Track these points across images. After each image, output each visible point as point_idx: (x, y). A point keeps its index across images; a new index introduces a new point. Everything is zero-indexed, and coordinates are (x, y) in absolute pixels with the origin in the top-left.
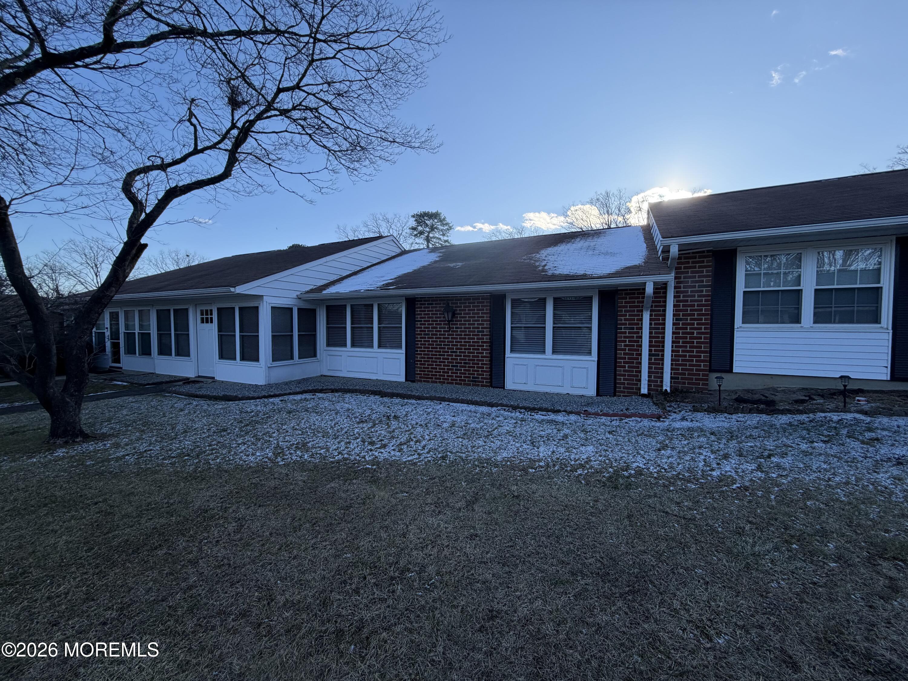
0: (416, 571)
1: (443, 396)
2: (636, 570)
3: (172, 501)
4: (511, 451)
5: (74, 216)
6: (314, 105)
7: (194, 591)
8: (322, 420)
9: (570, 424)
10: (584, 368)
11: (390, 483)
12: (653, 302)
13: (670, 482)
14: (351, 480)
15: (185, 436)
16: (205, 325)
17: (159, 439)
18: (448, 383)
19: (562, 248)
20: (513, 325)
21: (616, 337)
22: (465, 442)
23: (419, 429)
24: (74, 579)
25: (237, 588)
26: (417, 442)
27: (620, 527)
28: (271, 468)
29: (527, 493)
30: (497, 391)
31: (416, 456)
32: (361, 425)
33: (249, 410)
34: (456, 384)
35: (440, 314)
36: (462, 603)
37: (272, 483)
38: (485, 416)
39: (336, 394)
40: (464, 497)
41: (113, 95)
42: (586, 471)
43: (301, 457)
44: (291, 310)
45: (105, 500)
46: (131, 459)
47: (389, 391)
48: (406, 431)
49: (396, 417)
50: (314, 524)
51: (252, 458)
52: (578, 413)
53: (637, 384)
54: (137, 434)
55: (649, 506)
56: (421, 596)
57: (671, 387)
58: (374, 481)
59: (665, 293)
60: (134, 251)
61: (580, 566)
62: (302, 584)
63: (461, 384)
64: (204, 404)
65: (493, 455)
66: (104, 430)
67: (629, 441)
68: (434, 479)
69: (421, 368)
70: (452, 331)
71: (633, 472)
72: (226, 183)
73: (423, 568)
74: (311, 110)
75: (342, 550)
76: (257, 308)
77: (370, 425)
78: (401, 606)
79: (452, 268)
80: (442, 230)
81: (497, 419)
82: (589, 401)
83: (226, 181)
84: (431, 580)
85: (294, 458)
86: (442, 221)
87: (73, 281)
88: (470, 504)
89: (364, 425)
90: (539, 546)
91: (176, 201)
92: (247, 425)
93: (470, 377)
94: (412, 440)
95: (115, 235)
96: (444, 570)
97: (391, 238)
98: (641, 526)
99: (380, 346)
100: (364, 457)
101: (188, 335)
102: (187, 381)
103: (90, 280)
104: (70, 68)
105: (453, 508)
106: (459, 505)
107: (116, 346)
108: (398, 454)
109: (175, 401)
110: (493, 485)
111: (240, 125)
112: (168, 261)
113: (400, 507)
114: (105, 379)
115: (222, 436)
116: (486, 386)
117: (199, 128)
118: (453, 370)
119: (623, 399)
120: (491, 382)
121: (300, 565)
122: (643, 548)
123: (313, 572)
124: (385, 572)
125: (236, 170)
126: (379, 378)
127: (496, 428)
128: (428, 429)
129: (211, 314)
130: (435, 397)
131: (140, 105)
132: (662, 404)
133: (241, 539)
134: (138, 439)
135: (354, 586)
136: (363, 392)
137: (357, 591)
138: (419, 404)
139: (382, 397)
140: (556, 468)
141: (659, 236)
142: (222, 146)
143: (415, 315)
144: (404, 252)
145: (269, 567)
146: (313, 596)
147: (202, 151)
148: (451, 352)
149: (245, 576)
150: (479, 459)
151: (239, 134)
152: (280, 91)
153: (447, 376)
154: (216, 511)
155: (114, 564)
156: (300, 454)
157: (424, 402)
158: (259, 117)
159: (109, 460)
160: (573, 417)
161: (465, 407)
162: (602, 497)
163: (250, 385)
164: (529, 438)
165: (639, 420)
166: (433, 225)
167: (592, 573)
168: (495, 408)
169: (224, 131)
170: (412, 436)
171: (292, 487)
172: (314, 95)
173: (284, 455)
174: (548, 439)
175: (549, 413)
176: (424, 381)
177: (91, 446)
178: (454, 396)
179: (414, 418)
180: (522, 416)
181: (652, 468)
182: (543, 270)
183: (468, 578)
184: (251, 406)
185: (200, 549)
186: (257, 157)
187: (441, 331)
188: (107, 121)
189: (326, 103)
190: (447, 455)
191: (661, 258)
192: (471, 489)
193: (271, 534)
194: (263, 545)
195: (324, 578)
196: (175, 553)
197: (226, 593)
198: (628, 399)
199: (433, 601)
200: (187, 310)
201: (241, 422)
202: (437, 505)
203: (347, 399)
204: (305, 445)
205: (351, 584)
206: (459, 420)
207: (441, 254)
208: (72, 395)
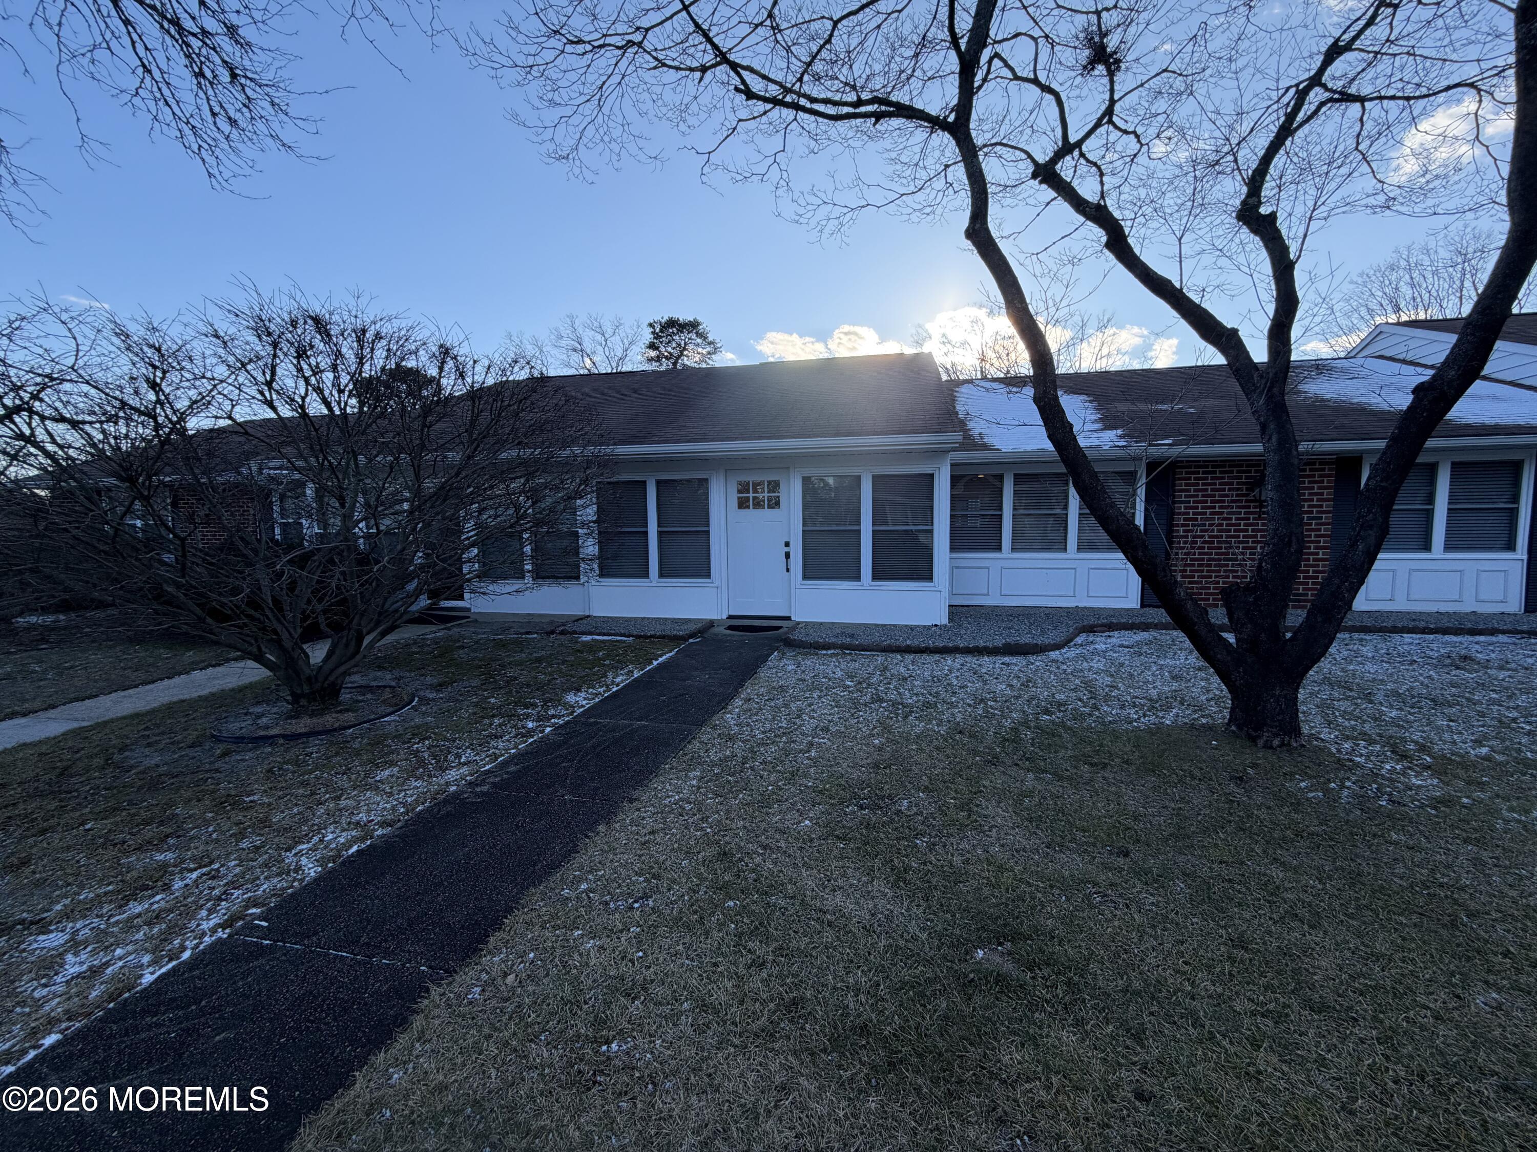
10: (1503, 571)
16: (752, 512)
76: (930, 477)
99: (1079, 548)
101: (706, 533)
126: (1081, 605)
129: (774, 490)
143: (1174, 491)
166: (686, 344)
200: (702, 481)
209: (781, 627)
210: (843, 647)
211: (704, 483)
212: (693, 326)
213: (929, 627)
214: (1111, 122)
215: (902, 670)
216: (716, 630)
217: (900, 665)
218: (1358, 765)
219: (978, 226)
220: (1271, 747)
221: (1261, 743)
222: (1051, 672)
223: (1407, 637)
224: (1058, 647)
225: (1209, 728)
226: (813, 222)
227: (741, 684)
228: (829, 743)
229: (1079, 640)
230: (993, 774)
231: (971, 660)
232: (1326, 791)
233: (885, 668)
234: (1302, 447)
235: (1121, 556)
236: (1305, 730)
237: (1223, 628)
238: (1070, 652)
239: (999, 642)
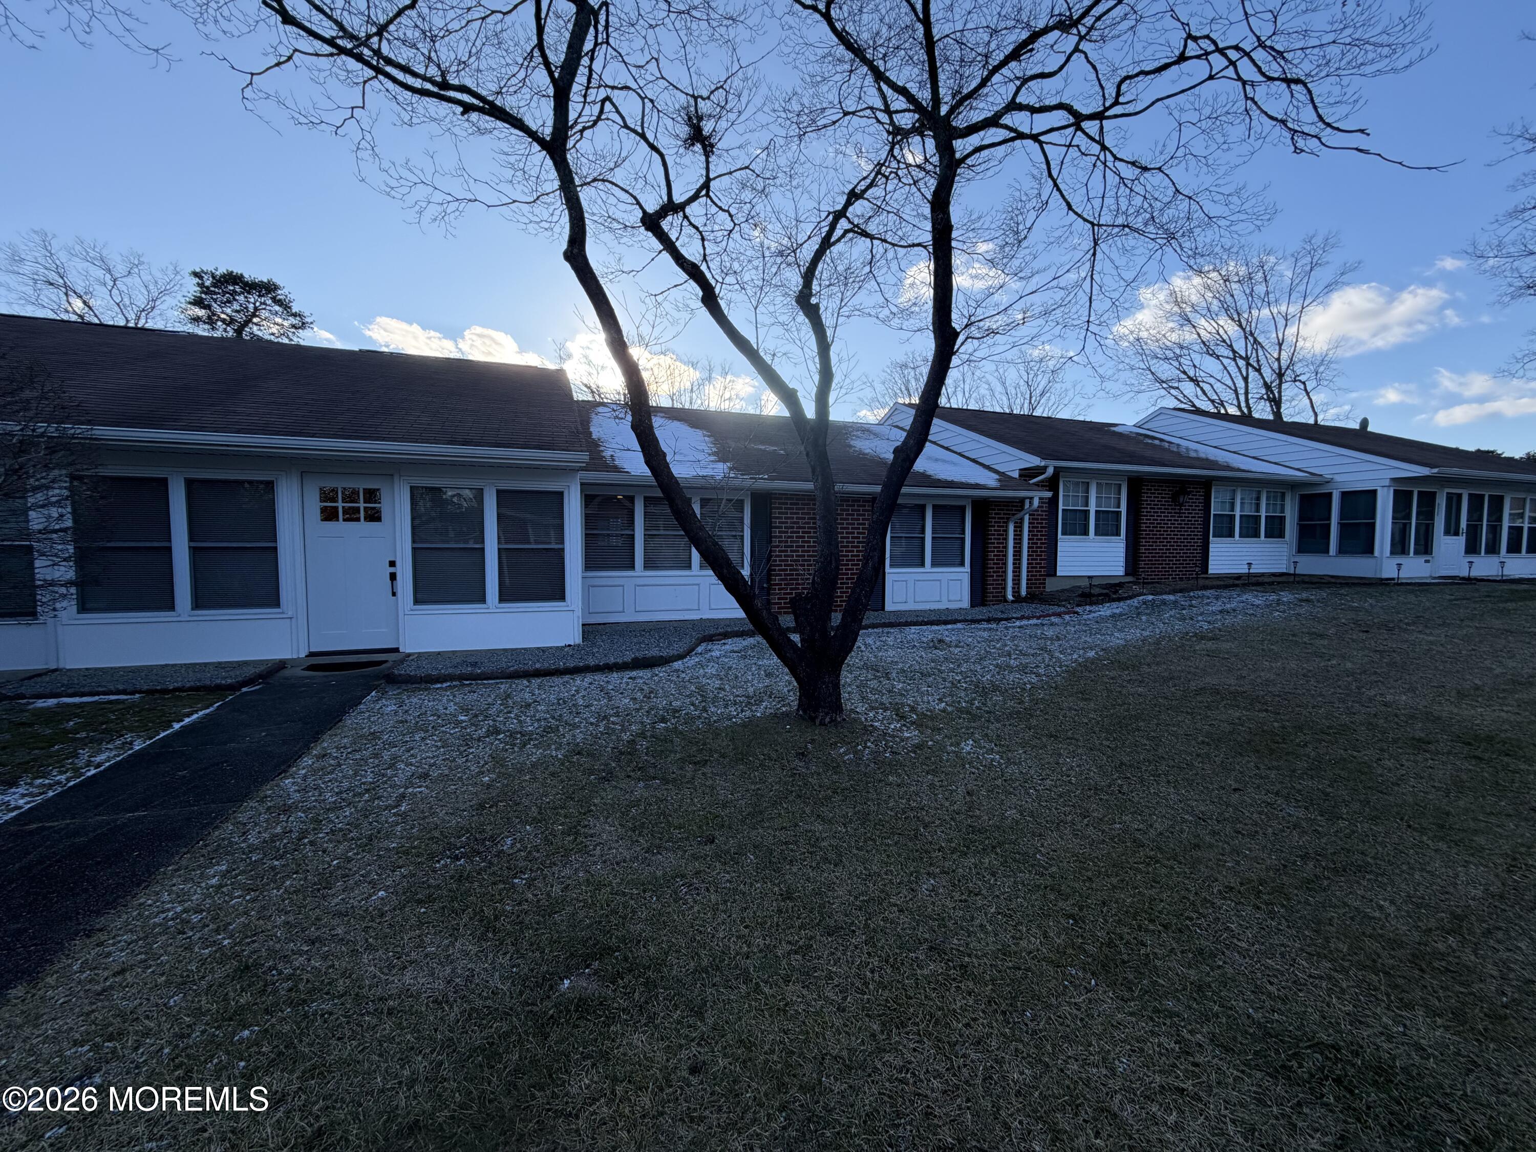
10: (960, 580)
16: (343, 524)
21: (985, 548)
35: (809, 519)
53: (1004, 592)
57: (1027, 590)
69: (780, 594)
76: (559, 494)
129: (372, 500)
132: (1021, 607)
143: (771, 518)
187: (809, 542)
191: (1014, 474)
209: (386, 662)
210: (462, 678)
211: (270, 486)
212: (267, 288)
213: (562, 648)
214: (707, 195)
215: (527, 695)
216: (287, 673)
217: (524, 690)
218: (875, 728)
219: (575, 251)
220: (825, 725)
221: (818, 722)
222: (671, 681)
223: (913, 629)
224: (681, 657)
225: (786, 714)
226: (410, 200)
227: (316, 737)
228: (427, 791)
229: (699, 649)
230: (605, 790)
231: (600, 678)
232: (856, 753)
233: (508, 696)
234: (838, 487)
235: (711, 572)
236: (848, 706)
237: (789, 630)
238: (691, 661)
239: (628, 657)
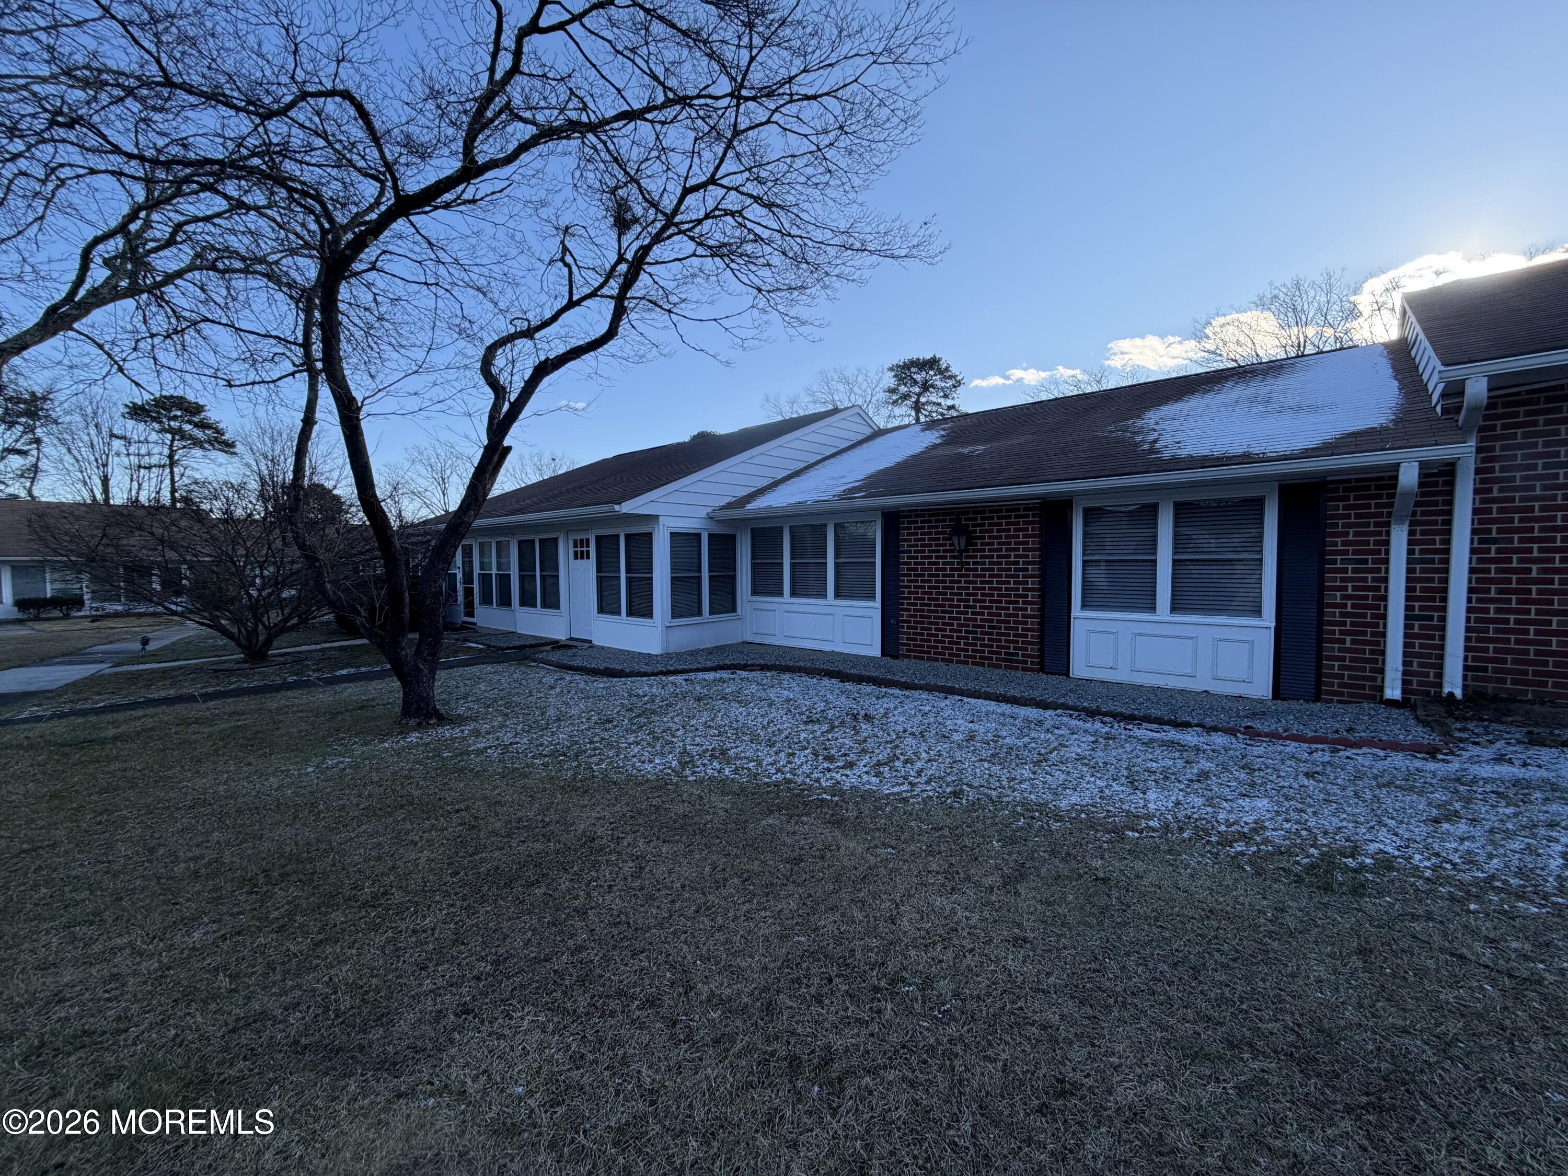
0: (915, 983)
1: (950, 684)
2: (1384, 1065)
3: (547, 819)
4: (1088, 793)
5: (429, 414)
6: (737, 207)
7: (585, 955)
8: (749, 714)
9: (1214, 751)
10: (1245, 642)
11: (864, 829)
12: (1417, 504)
13: (1468, 892)
14: (798, 816)
15: (559, 727)
16: (579, 561)
17: (527, 728)
18: (958, 662)
19: (1194, 403)
20: (1086, 558)
21: (1321, 580)
22: (995, 769)
23: (909, 740)
24: (440, 910)
25: (641, 961)
26: (906, 762)
27: (1341, 969)
28: (677, 784)
29: (1124, 875)
30: (1054, 679)
31: (906, 787)
32: (810, 727)
33: (640, 692)
34: (973, 663)
35: (944, 539)
36: (1004, 1056)
37: (681, 808)
38: (1033, 726)
39: (768, 674)
40: (998, 867)
41: (473, 241)
42: (1254, 849)
43: (719, 772)
44: (698, 536)
45: (467, 809)
46: (494, 754)
47: (853, 671)
48: (887, 742)
49: (867, 717)
50: (746, 880)
51: (649, 767)
52: (1232, 732)
53: (1374, 679)
54: (500, 719)
55: (1414, 937)
56: (928, 1029)
57: (1465, 688)
58: (838, 822)
59: (1451, 483)
60: (496, 459)
61: (1248, 1034)
62: (735, 973)
63: (983, 665)
64: (580, 680)
65: (1050, 797)
66: (461, 711)
67: (1356, 795)
68: (941, 829)
69: (909, 634)
70: (967, 570)
71: (1368, 861)
72: (611, 346)
73: (928, 983)
74: (732, 214)
75: (792, 929)
76: (650, 535)
77: (825, 727)
78: (894, 1038)
79: (965, 457)
80: (942, 389)
81: (1056, 731)
82: (1256, 709)
83: (610, 343)
84: (944, 1005)
85: (710, 772)
86: (944, 373)
87: (417, 503)
88: (1010, 882)
89: (816, 727)
90: (1154, 979)
91: (546, 381)
92: (639, 716)
93: (1000, 653)
94: (898, 759)
95: (474, 437)
96: (968, 992)
97: (857, 410)
98: (1394, 975)
99: (838, 595)
100: (818, 780)
101: (557, 576)
102: (556, 645)
103: (436, 501)
104: (426, 213)
105: (978, 885)
106: (989, 881)
107: (469, 592)
108: (874, 780)
109: (542, 673)
110: (1053, 853)
111: (629, 256)
112: (529, 470)
113: (883, 871)
114: (458, 640)
115: (606, 730)
116: (1032, 670)
117: (575, 269)
118: (967, 638)
119: (1338, 708)
120: (1042, 663)
121: (728, 941)
122: (1400, 1022)
123: (749, 956)
124: (863, 976)
125: (624, 325)
126: (837, 650)
127: (1055, 749)
128: (925, 741)
129: (588, 546)
130: (936, 685)
131: (506, 250)
132: (1443, 725)
133: (642, 889)
134: (502, 726)
135: (813, 990)
136: (811, 672)
137: (818, 999)
138: (907, 697)
139: (842, 681)
140: (1185, 835)
141: (1436, 362)
142: (605, 291)
143: (898, 541)
144: (879, 433)
145: (683, 937)
146: (751, 994)
147: (578, 303)
148: (965, 607)
149: (651, 944)
150: (1024, 803)
151: (629, 269)
152: (686, 192)
153: (957, 649)
154: (605, 841)
155: (483, 899)
156: (718, 767)
157: (917, 694)
158: (657, 239)
159: (468, 753)
160: (1219, 739)
161: (991, 706)
162: (1295, 905)
163: (640, 654)
164: (1125, 773)
165: (1382, 753)
166: (927, 381)
167: (1275, 1051)
168: (1050, 712)
169: (608, 267)
170: (898, 752)
171: (709, 817)
172: (736, 189)
173: (694, 766)
174: (1166, 778)
175: (1166, 728)
176: (915, 657)
177: (446, 732)
178: (971, 686)
179: (898, 721)
180: (1107, 729)
181: (1417, 857)
182: (1152, 451)
183: (1013, 1013)
184: (644, 686)
185: (589, 894)
186: (651, 301)
187: (945, 569)
188: (466, 279)
189: (757, 199)
190: (962, 791)
191: (1439, 409)
192: (1010, 854)
193: (683, 887)
194: (673, 901)
195: (765, 968)
196: (556, 894)
197: (626, 965)
198: (1351, 708)
199: (950, 1041)
200: (555, 540)
201: (631, 710)
202: (949, 874)
203: (785, 682)
204: (724, 752)
205: (808, 986)
206: (982, 730)
207: (945, 433)
208: (426, 660)
